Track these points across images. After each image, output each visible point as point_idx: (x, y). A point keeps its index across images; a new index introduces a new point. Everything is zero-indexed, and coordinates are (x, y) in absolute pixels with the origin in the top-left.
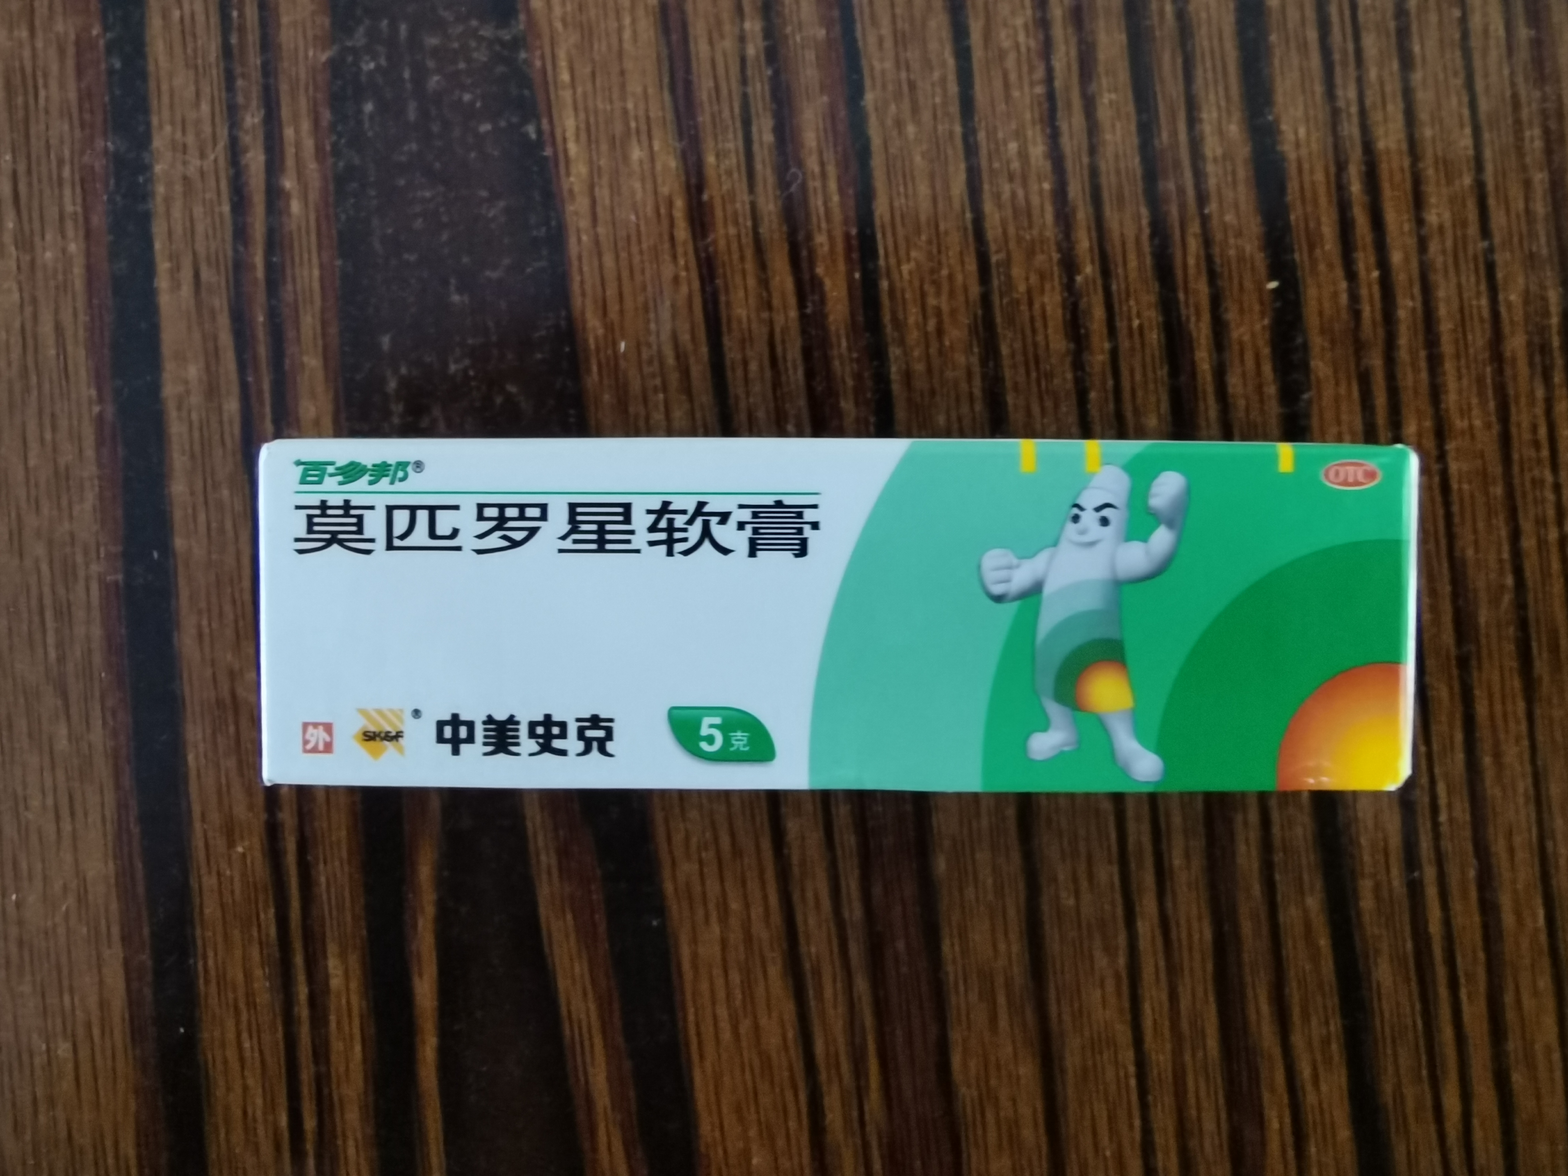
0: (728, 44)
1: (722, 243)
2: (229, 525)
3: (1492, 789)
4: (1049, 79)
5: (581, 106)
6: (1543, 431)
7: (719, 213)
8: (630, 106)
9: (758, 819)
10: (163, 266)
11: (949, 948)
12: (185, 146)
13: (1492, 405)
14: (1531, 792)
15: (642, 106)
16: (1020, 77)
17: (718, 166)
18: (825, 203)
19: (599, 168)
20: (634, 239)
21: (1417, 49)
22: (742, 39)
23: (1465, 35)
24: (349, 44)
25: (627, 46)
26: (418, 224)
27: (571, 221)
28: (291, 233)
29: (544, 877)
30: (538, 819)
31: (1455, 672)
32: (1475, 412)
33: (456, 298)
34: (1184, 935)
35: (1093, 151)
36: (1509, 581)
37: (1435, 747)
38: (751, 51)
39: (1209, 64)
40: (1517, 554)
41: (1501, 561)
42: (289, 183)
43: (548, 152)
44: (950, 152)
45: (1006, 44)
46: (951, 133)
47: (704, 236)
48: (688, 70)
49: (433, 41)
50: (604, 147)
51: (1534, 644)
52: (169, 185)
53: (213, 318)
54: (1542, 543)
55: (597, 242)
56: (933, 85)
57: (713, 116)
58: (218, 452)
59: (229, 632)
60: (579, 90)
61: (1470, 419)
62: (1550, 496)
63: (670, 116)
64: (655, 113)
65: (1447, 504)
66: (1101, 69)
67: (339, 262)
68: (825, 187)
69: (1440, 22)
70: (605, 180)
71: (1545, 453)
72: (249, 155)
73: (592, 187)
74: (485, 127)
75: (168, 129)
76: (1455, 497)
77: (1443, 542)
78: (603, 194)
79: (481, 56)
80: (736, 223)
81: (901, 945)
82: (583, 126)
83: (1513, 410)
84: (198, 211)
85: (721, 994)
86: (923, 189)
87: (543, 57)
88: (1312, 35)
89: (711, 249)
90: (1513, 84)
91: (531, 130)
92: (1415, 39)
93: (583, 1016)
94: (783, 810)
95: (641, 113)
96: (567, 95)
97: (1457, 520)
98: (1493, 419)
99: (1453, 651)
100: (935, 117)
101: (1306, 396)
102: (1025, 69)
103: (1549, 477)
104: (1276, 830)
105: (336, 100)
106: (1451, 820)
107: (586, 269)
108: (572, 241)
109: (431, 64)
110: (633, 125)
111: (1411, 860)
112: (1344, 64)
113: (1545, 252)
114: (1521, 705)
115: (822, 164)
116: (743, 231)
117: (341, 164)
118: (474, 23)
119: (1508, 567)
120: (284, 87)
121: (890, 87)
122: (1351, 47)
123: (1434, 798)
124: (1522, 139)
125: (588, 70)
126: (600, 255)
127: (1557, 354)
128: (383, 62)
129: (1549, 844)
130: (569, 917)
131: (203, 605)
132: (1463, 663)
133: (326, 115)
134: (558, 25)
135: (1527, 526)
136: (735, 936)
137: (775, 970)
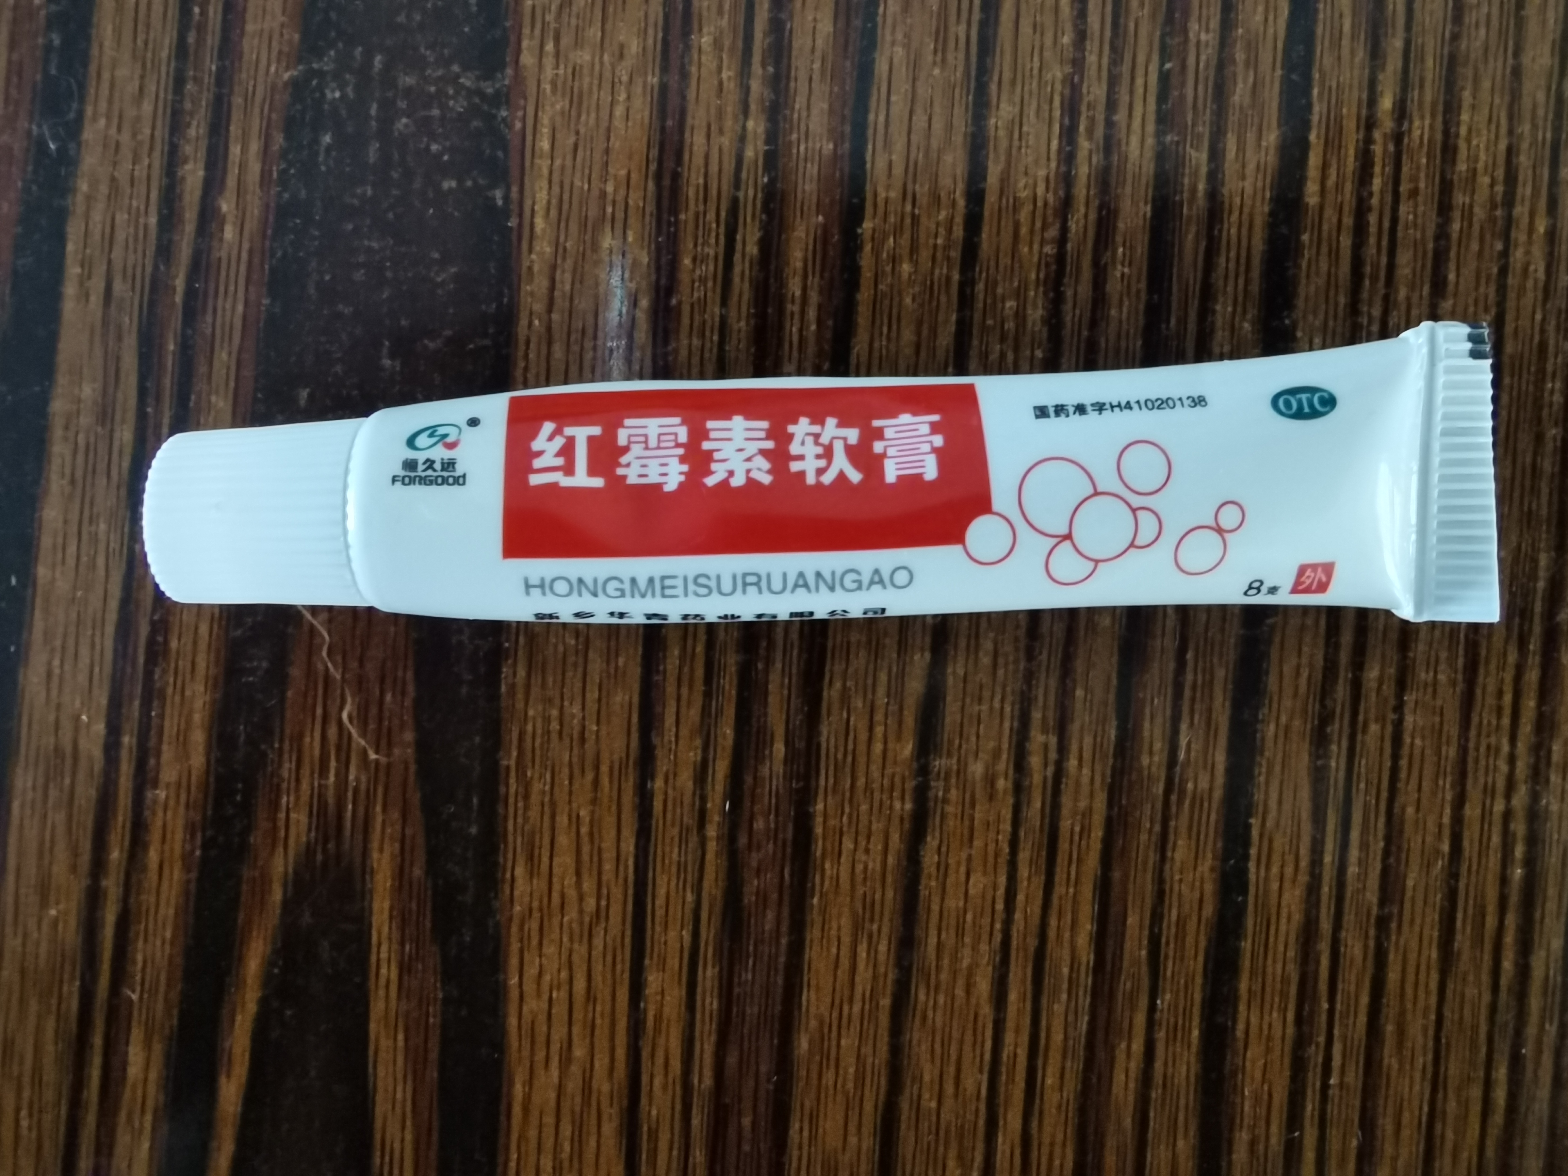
0: (726, 141)
1: (684, 353)
2: (101, 561)
3: (1389, 1058)
4: (1062, 240)
5: (556, 178)
6: (1508, 698)
7: (686, 321)
8: (610, 188)
9: (619, 967)
10: (73, 270)
11: (797, 1131)
12: (118, 145)
13: (1461, 661)
14: (1430, 1069)
15: (622, 192)
16: (1032, 232)
17: (694, 270)
18: (801, 330)
19: (565, 249)
20: (590, 331)
21: (1452, 277)
22: (742, 139)
23: (1504, 271)
24: (315, 66)
25: (618, 123)
26: (359, 275)
27: (525, 300)
28: (220, 259)
29: (382, 992)
30: (385, 930)
31: (1372, 932)
32: (1442, 667)
33: (387, 362)
34: (1044, 1160)
35: (1094, 324)
36: (1446, 847)
37: (1338, 1006)
38: (749, 153)
39: (1233, 254)
40: (1458, 820)
41: (1440, 826)
42: (226, 206)
43: (512, 223)
44: (943, 299)
45: (1023, 194)
46: (948, 279)
47: (666, 342)
48: (679, 160)
49: (408, 80)
50: (574, 227)
51: (1460, 915)
52: (94, 183)
53: (120, 338)
54: (1485, 815)
55: (549, 329)
56: (938, 224)
57: (697, 214)
58: (102, 481)
59: (82, 678)
60: (558, 162)
61: (1436, 672)
62: (1504, 767)
63: (650, 208)
64: (635, 199)
65: (1396, 757)
66: (1119, 239)
67: (266, 301)
68: (803, 312)
69: (1480, 253)
70: (569, 263)
71: (1506, 721)
72: (189, 167)
73: (554, 268)
74: (449, 184)
75: (102, 122)
76: (1405, 751)
77: (1384, 794)
78: (565, 280)
79: (459, 106)
80: (703, 335)
81: (747, 1121)
82: (554, 201)
83: (1481, 671)
84: (121, 218)
85: (549, 1144)
86: (908, 335)
87: (524, 120)
88: (1346, 241)
89: (670, 358)
90: (1543, 331)
91: (498, 194)
92: (1452, 266)
93: (397, 1146)
94: (647, 962)
95: (620, 198)
96: (544, 164)
97: (1403, 775)
98: (1460, 677)
99: (1375, 911)
100: (934, 258)
101: (1270, 621)
102: (1038, 224)
103: (1506, 748)
104: (1158, 1065)
105: (291, 126)
106: (1341, 1085)
107: (532, 356)
108: (524, 322)
109: (402, 104)
110: (609, 210)
111: (1294, 1119)
112: (1374, 279)
113: (1544, 512)
114: (1435, 976)
115: (804, 289)
116: (708, 345)
117: (286, 196)
118: (456, 68)
119: (1447, 832)
120: (238, 101)
121: (892, 219)
122: (1384, 260)
123: (1328, 1059)
124: (1542, 391)
125: (572, 140)
126: (550, 343)
127: (1537, 620)
128: (350, 91)
129: (1438, 1127)
130: (401, 1037)
131: (58, 643)
132: (1382, 923)
133: (279, 140)
134: (548, 87)
135: (1474, 794)
136: (573, 1085)
137: (609, 1128)
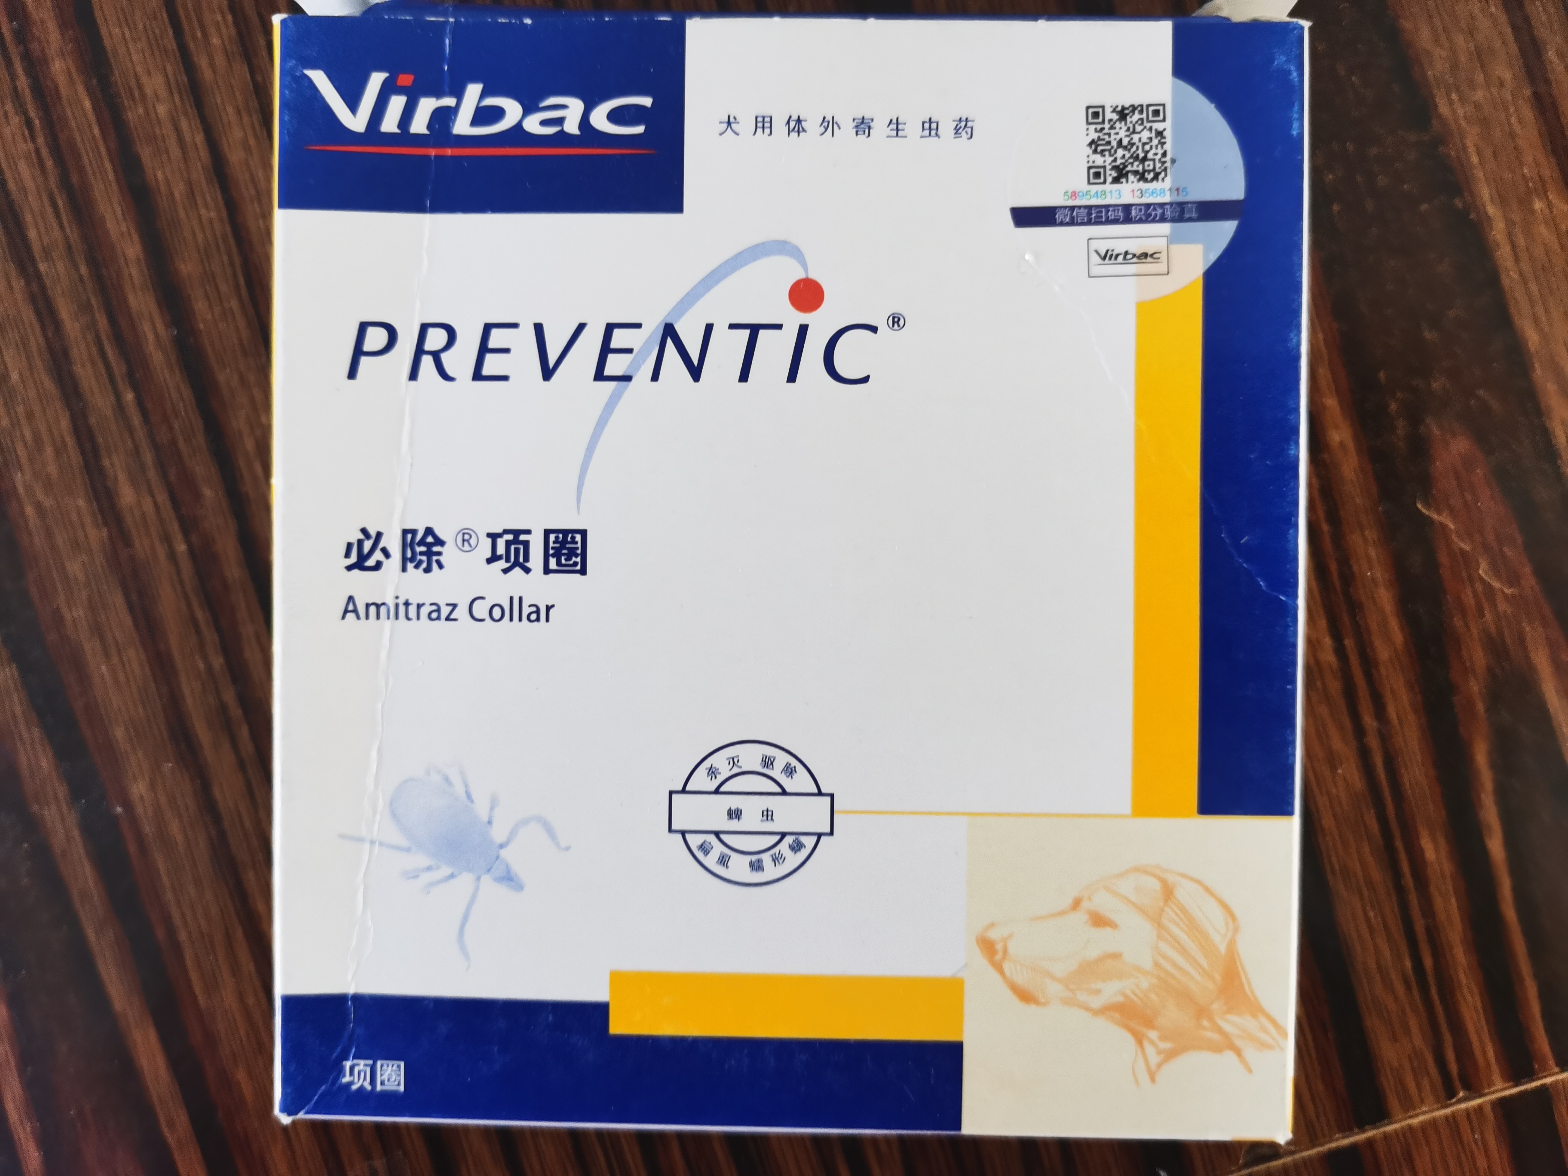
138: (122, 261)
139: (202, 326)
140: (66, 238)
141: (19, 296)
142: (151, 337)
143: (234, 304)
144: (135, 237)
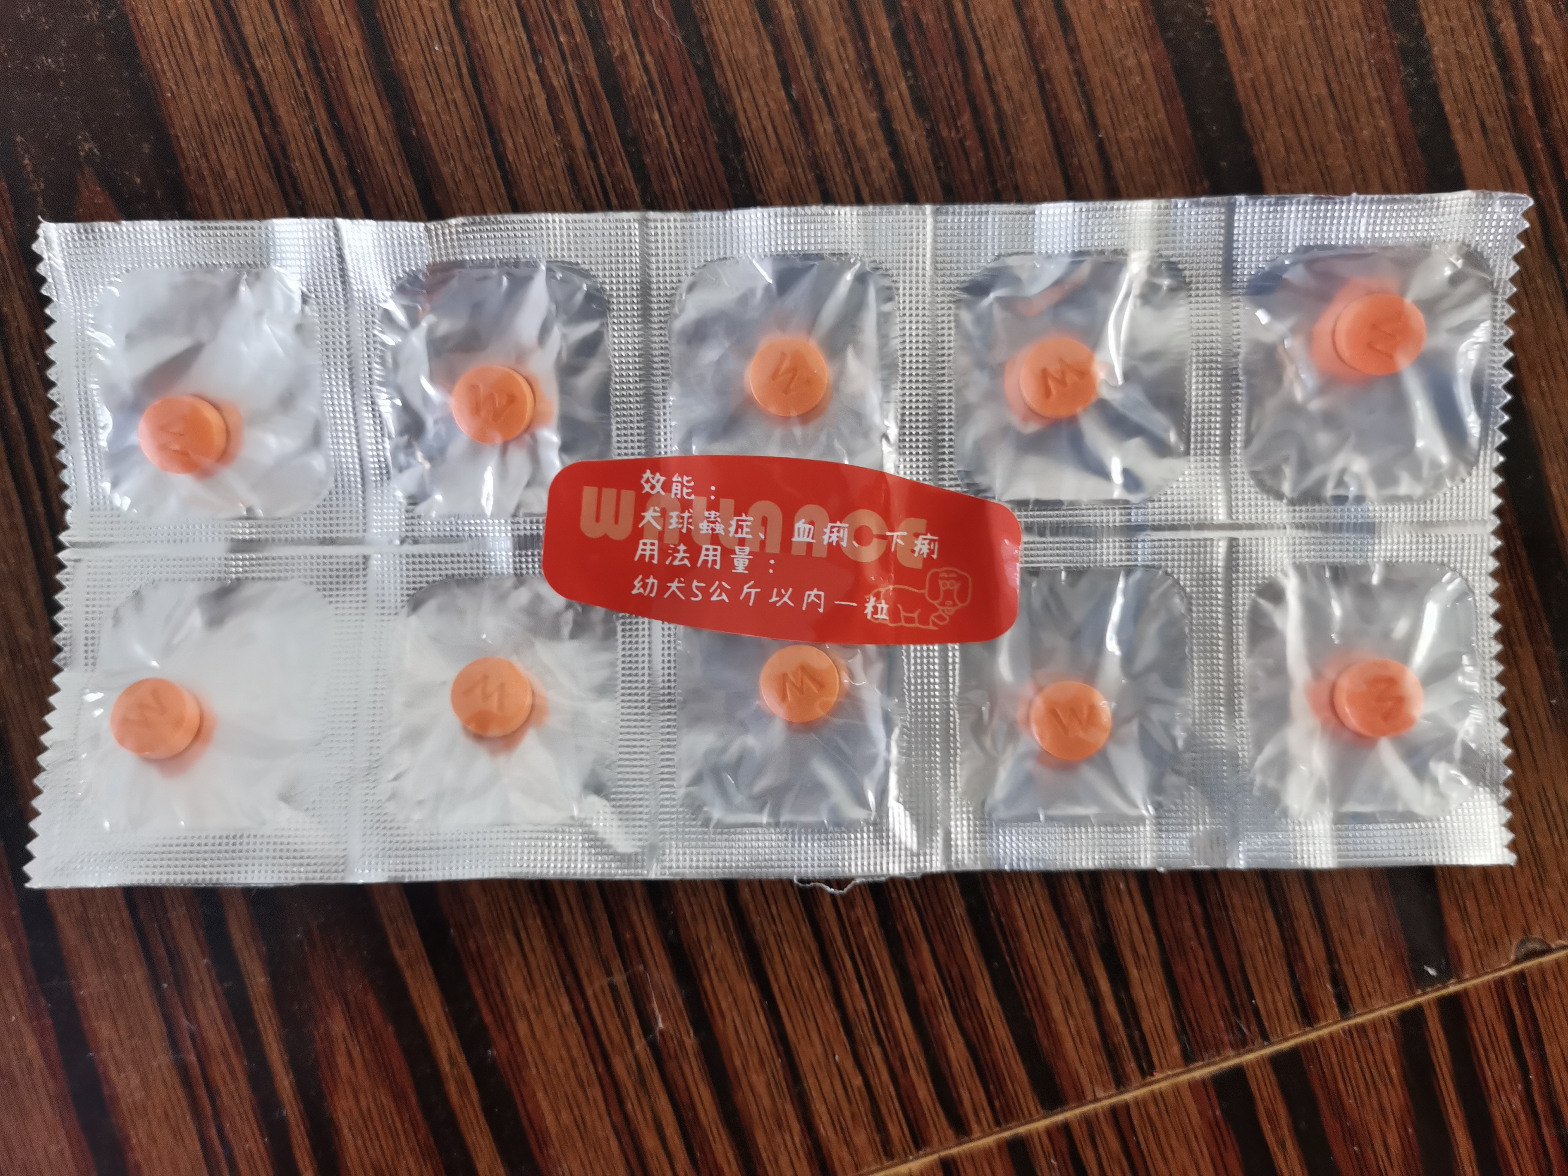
138: (340, 53)
139: (424, 119)
140: (282, 31)
141: (235, 93)
142: (372, 130)
143: (458, 94)
144: (354, 29)
